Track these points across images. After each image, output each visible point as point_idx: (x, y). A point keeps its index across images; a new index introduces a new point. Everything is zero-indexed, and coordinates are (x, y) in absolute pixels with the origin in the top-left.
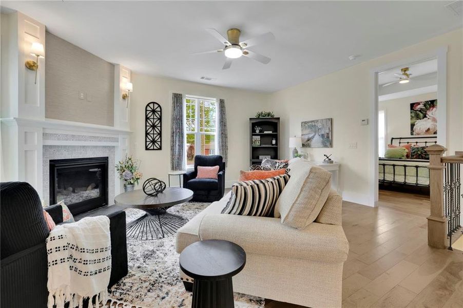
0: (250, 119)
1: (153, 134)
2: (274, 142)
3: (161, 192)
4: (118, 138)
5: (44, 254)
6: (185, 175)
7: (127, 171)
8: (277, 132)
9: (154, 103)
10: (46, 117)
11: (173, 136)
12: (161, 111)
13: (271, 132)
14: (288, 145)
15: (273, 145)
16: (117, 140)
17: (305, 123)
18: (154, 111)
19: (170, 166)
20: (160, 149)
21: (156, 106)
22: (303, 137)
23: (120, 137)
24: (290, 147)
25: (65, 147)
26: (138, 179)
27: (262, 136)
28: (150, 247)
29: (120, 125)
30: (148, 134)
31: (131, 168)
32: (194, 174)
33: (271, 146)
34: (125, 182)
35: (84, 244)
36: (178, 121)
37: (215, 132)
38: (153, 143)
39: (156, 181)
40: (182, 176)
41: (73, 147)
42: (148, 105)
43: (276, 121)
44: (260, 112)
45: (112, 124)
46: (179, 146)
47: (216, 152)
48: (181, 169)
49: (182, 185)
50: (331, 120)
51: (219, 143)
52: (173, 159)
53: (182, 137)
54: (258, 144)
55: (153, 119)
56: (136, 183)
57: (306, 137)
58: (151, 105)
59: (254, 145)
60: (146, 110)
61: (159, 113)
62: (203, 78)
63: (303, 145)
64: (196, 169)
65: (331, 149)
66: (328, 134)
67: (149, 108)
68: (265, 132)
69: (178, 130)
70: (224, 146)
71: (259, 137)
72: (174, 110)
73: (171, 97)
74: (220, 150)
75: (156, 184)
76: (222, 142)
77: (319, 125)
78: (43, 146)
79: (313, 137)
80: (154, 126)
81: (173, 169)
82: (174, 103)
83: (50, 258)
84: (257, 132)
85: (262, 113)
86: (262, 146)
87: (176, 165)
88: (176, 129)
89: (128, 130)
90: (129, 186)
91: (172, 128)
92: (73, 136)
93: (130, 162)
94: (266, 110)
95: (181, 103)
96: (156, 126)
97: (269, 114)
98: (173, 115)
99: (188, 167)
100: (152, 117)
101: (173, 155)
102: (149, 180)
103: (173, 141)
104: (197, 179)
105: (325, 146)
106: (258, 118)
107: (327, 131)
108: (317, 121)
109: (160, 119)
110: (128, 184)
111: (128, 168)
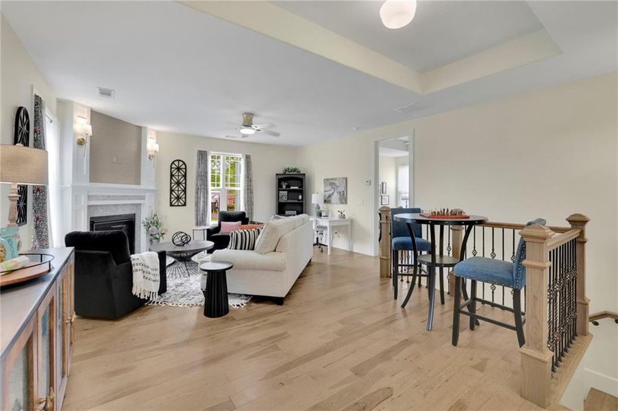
0: (277, 174)
1: (178, 191)
2: (300, 197)
3: (187, 243)
4: (144, 196)
5: (130, 266)
6: (208, 230)
7: (153, 227)
8: (302, 187)
9: (179, 161)
10: (90, 181)
11: (197, 193)
12: (186, 169)
13: (297, 188)
14: (311, 201)
15: (299, 200)
16: (143, 198)
17: (327, 180)
18: (178, 169)
19: (194, 222)
20: (185, 205)
21: (181, 163)
22: (326, 193)
23: (147, 195)
24: (313, 202)
25: (101, 206)
26: (163, 234)
27: (290, 191)
28: (179, 281)
29: (147, 183)
30: (173, 191)
31: (157, 224)
32: (218, 229)
33: (296, 201)
34: (150, 237)
35: (148, 263)
36: (202, 177)
37: (241, 188)
38: (178, 199)
39: (183, 234)
40: (206, 231)
41: (108, 206)
42: (173, 163)
43: (301, 177)
44: (287, 168)
45: (138, 183)
46: (204, 202)
47: (241, 207)
48: (205, 225)
49: (206, 238)
50: (346, 179)
51: (245, 199)
52: (197, 215)
53: (207, 193)
54: (284, 199)
55: (178, 176)
56: (161, 238)
57: (327, 194)
58: (176, 163)
59: (281, 201)
60: (171, 168)
61: (184, 170)
62: (227, 136)
63: (325, 201)
64: (220, 225)
65: (345, 205)
66: (343, 191)
67: (173, 166)
68: (292, 188)
69: (202, 187)
70: (250, 202)
71: (286, 192)
72: (199, 166)
73: (195, 154)
74: (245, 205)
75: (183, 236)
76: (248, 197)
77: (337, 183)
78: (88, 206)
79: (333, 194)
80: (178, 183)
81: (197, 224)
82: (199, 160)
83: (134, 268)
84: (284, 187)
85: (288, 169)
86: (289, 201)
87: (200, 221)
88: (201, 185)
89: (153, 188)
90: (154, 241)
91: (197, 185)
92: (109, 196)
93: (155, 218)
94: (292, 166)
95: (206, 160)
96: (180, 183)
97: (295, 170)
98: (197, 172)
99: (212, 223)
100: (177, 174)
101: (197, 211)
102: (177, 234)
103: (198, 198)
104: (220, 234)
105: (342, 203)
106: (284, 174)
107: (343, 189)
108: (336, 179)
109: (185, 176)
110: (153, 238)
111: (154, 223)
